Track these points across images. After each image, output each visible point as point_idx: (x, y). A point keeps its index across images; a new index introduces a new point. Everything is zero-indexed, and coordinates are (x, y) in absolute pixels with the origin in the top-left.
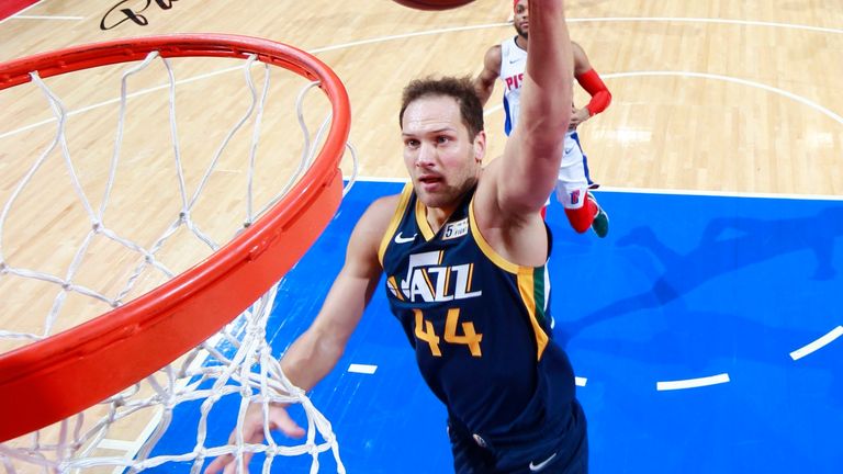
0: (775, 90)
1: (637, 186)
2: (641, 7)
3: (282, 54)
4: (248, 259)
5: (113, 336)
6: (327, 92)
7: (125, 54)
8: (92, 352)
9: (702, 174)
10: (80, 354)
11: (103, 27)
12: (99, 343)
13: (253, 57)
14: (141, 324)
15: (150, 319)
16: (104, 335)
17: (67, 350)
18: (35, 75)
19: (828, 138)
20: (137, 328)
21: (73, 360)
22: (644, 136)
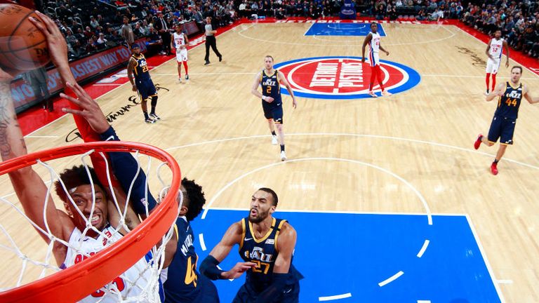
0: (371, 165)
1: (309, 209)
2: (310, 129)
3: (150, 150)
4: (136, 241)
5: (76, 276)
6: (170, 167)
7: (79, 151)
8: (67, 283)
9: (338, 203)
10: (61, 284)
11: (67, 141)
12: (69, 279)
13: (137, 151)
14: (89, 270)
15: (93, 268)
16: (71, 275)
17: (56, 282)
18: (39, 161)
19: (395, 187)
20: (87, 272)
21: (58, 287)
22: (312, 187)
